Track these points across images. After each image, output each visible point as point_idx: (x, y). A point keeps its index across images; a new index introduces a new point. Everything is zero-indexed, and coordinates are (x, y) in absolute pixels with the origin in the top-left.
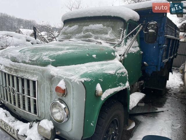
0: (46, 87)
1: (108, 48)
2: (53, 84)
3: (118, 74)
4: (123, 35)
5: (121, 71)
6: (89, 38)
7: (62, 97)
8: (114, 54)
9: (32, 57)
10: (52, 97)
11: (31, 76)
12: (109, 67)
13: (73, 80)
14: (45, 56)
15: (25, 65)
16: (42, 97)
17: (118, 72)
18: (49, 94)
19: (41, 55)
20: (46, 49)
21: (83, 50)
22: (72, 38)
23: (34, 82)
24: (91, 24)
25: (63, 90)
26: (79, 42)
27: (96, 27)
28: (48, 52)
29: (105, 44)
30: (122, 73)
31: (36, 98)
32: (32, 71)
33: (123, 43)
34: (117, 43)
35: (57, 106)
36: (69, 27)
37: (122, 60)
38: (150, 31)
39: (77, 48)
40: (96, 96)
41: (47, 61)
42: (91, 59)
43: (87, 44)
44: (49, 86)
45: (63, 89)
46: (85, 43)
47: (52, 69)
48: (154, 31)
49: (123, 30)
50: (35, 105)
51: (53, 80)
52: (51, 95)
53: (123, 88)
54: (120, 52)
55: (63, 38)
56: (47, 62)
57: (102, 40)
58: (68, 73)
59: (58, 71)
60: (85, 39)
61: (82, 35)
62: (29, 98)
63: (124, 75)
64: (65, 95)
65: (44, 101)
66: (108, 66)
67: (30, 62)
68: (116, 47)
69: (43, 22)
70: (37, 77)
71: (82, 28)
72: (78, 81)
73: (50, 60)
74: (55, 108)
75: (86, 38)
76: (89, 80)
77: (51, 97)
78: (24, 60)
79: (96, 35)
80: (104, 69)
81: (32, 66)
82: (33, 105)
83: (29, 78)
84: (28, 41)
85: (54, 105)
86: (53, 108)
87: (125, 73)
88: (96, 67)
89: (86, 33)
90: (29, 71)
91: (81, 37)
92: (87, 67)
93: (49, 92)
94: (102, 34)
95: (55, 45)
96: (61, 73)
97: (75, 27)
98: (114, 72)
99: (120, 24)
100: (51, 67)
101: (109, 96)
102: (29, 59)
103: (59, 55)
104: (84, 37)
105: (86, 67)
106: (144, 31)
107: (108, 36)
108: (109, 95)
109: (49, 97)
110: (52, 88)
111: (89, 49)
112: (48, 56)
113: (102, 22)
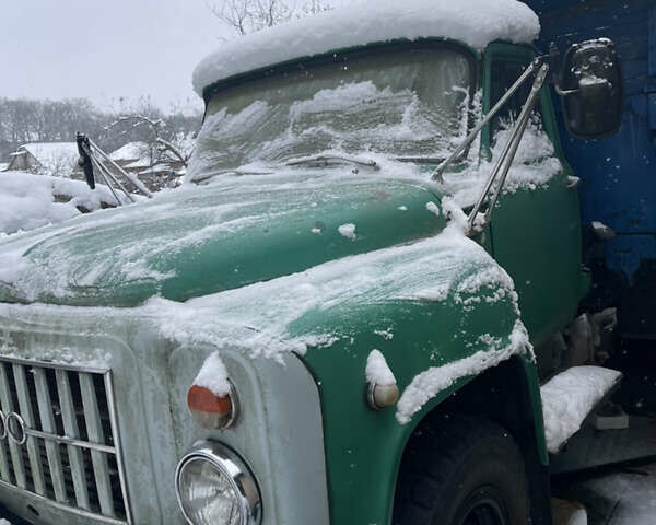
0: (149, 397)
1: (411, 182)
2: (178, 380)
3: (464, 295)
4: (470, 114)
5: (477, 280)
6: (323, 149)
7: (218, 428)
8: (441, 209)
9: (77, 272)
10: (180, 436)
11: (84, 355)
12: (419, 268)
13: (258, 351)
14: (131, 261)
15: (52, 309)
16: (139, 438)
17: (463, 286)
18: (164, 422)
19: (116, 260)
20: (132, 228)
21: (294, 211)
22: (247, 162)
23: (98, 380)
24: (325, 88)
25: (218, 398)
26: (278, 174)
27: (345, 98)
28: (144, 243)
29: (394, 170)
30: (484, 290)
31: (113, 445)
32: (82, 334)
33: (475, 149)
34: (446, 154)
35: (204, 473)
36: (228, 112)
37: (478, 228)
38: (585, 82)
39: (268, 205)
40: (374, 409)
41: (140, 282)
42: (333, 245)
43: (316, 181)
44: (161, 388)
45: (221, 395)
46: (307, 178)
47: (168, 313)
48: (603, 81)
49: (467, 92)
50: (114, 480)
51: (176, 362)
52: (175, 426)
53: (500, 358)
54: (465, 196)
55: (210, 168)
56: (142, 285)
57: (380, 150)
58: (234, 322)
59: (192, 319)
60: (305, 158)
61: (286, 142)
62: (87, 452)
63: (497, 296)
64: (230, 422)
65: (148, 456)
66: (414, 267)
67: (70, 293)
68: (445, 177)
69: (121, 100)
70: (108, 355)
71: (287, 112)
72: (280, 352)
73: (155, 274)
74: (197, 480)
75: (310, 153)
76: (330, 343)
77: (177, 435)
78: (45, 289)
79: (351, 135)
80: (395, 285)
81: (80, 310)
82: (104, 479)
83: (73, 364)
84: (62, 198)
85: (193, 468)
86: (187, 481)
87: (498, 287)
88: (358, 277)
89: (305, 132)
90: (74, 334)
91: (284, 154)
92: (318, 283)
93: (164, 416)
94: (375, 123)
95: (173, 205)
96: (206, 326)
97: (255, 110)
98: (445, 287)
99: (450, 71)
100: (160, 303)
101: (431, 400)
102: (66, 285)
103: (192, 247)
104: (298, 149)
105: (314, 284)
106: (557, 88)
107: (402, 131)
108: (432, 395)
109: (168, 436)
110: (175, 395)
111: (319, 203)
112: (143, 261)
113: (371, 72)
